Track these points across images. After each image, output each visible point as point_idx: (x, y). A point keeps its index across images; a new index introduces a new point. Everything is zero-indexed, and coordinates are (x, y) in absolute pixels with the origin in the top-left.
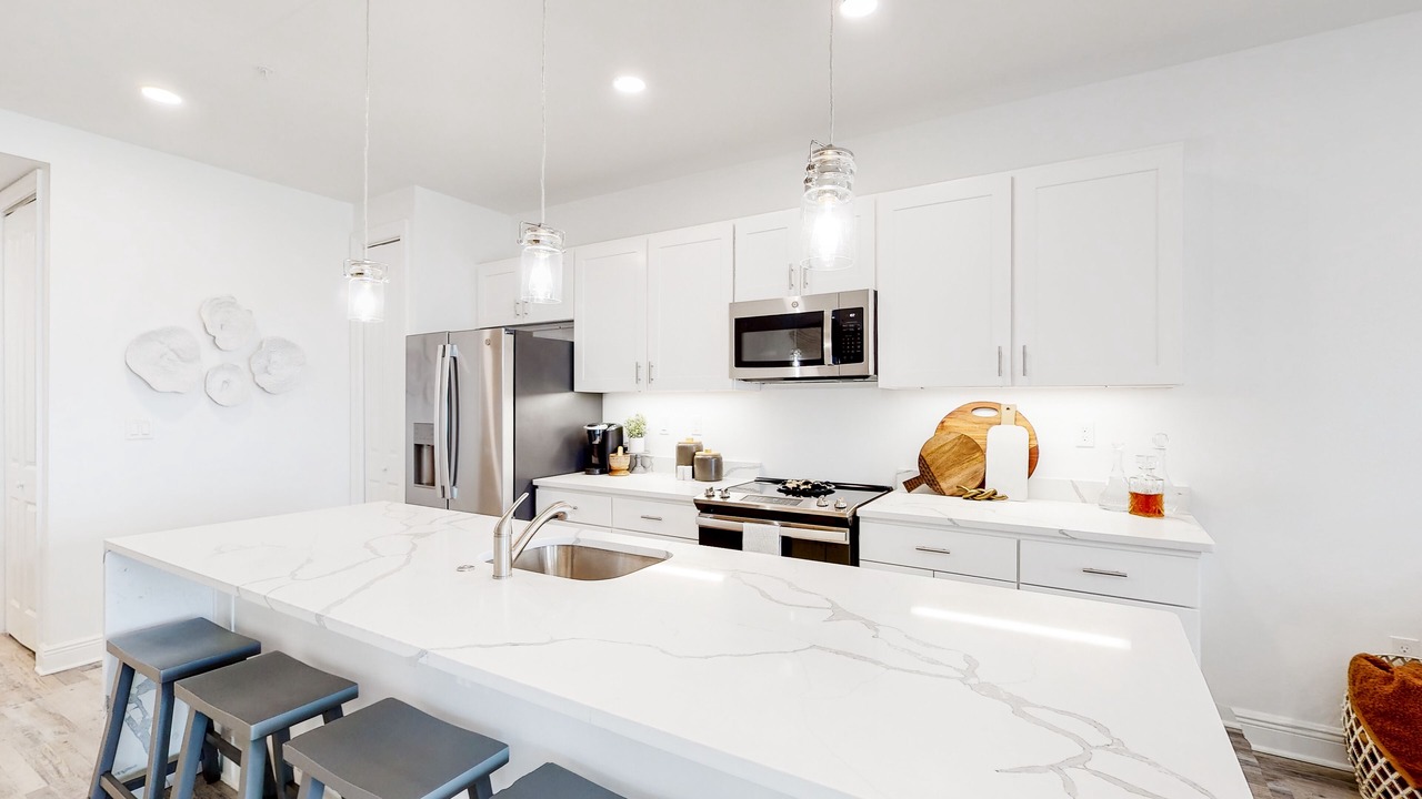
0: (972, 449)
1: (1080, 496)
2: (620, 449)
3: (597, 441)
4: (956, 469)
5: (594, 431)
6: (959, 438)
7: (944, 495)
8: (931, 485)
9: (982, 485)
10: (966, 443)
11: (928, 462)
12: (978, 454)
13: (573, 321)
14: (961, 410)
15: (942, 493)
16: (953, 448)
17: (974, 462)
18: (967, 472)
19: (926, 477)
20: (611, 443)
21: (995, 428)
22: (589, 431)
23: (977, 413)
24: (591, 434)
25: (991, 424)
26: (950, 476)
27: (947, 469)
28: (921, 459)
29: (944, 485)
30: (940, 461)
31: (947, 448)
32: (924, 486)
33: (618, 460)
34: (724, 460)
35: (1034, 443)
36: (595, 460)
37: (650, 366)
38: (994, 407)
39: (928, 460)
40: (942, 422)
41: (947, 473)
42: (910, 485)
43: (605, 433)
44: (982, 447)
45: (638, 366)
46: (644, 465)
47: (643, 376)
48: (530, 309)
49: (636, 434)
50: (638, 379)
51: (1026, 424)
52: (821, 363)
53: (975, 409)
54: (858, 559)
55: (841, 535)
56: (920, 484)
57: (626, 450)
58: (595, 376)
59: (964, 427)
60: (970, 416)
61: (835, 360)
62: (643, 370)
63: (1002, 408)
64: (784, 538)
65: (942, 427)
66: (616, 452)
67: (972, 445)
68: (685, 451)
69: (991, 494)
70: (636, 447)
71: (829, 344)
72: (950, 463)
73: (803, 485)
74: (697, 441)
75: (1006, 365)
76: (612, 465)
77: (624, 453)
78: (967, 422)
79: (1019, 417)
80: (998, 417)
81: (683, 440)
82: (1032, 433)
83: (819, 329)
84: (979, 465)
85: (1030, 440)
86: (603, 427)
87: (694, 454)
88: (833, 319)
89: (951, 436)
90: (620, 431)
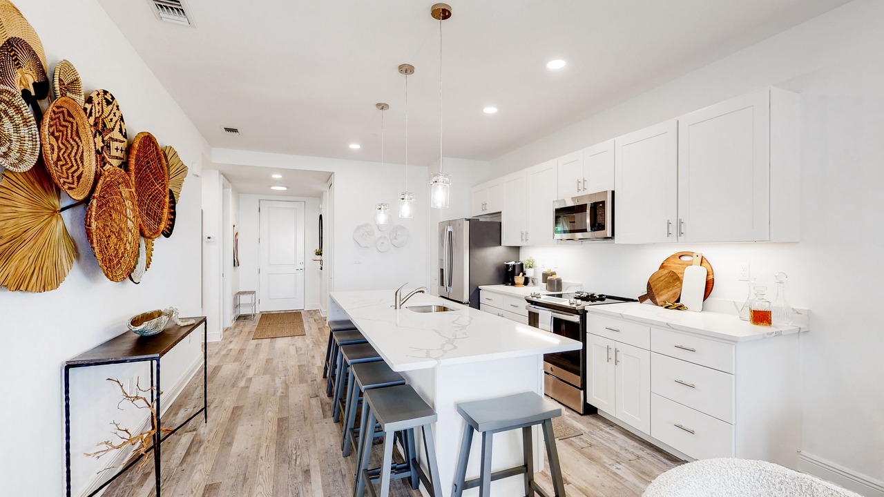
0: (675, 279)
1: (738, 311)
2: (521, 274)
3: (510, 269)
4: (665, 291)
5: (508, 264)
6: (669, 273)
8: (651, 299)
9: (678, 301)
10: (672, 276)
11: (652, 287)
12: (678, 283)
13: (501, 212)
14: (673, 256)
15: (656, 304)
16: (665, 279)
17: (676, 287)
18: (671, 293)
19: (650, 295)
20: (517, 271)
21: (688, 268)
22: (506, 264)
23: (683, 258)
24: (507, 266)
25: (688, 265)
26: (661, 295)
27: (661, 291)
28: (649, 284)
29: (658, 300)
30: (658, 286)
31: (662, 279)
32: (649, 300)
33: (519, 279)
34: (562, 281)
35: (710, 277)
36: (511, 280)
37: (527, 233)
38: (691, 254)
39: (652, 285)
40: (663, 264)
41: (661, 293)
42: (642, 299)
43: (514, 266)
44: (681, 278)
45: (522, 233)
46: (533, 282)
47: (524, 238)
48: (488, 207)
49: (530, 267)
50: (522, 240)
51: (707, 265)
52: (585, 231)
53: (681, 256)
54: (586, 332)
55: (576, 319)
56: (646, 299)
57: (524, 274)
58: (509, 238)
59: (674, 266)
60: (677, 260)
61: (591, 229)
62: (524, 235)
63: (695, 255)
64: (554, 318)
65: (662, 267)
66: (519, 275)
67: (675, 277)
68: (545, 276)
69: (681, 306)
70: (530, 273)
71: (588, 221)
72: (662, 288)
73: (585, 295)
74: (552, 271)
75: (673, 229)
76: (516, 281)
77: (523, 276)
78: (675, 263)
79: (704, 261)
80: (692, 261)
81: (546, 270)
82: (710, 270)
83: (584, 213)
84: (678, 290)
85: (707, 275)
86: (513, 263)
87: (549, 278)
88: (591, 208)
89: (666, 272)
90: (522, 265)
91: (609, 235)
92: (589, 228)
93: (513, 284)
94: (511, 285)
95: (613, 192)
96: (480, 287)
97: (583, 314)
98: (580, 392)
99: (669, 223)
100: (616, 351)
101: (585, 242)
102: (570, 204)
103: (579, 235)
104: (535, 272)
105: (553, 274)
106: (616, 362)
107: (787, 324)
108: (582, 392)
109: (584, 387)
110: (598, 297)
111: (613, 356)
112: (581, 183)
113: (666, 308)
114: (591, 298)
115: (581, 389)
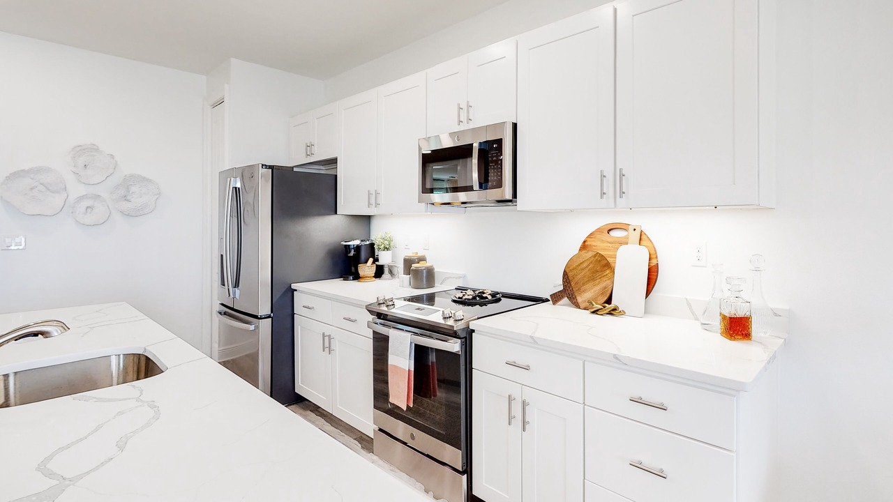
0: (603, 266)
1: (693, 313)
2: (371, 260)
3: (352, 253)
4: (589, 285)
5: (349, 245)
6: (595, 256)
7: (580, 308)
8: (570, 298)
9: (609, 301)
10: (600, 261)
11: (570, 278)
12: (608, 272)
13: (336, 159)
14: (599, 230)
15: (577, 306)
16: (589, 265)
17: (605, 279)
18: (598, 288)
19: (568, 292)
20: (363, 254)
21: (622, 248)
22: (346, 245)
23: (613, 233)
24: (347, 248)
25: (621, 244)
26: (584, 291)
27: (584, 284)
28: (565, 274)
29: (580, 299)
30: (579, 277)
31: (585, 265)
32: (566, 300)
33: (367, 269)
34: (436, 270)
35: (654, 262)
36: (353, 269)
37: (377, 193)
38: (623, 227)
39: (570, 274)
40: (584, 242)
41: (583, 288)
42: (556, 298)
43: (358, 248)
44: (612, 265)
45: (369, 194)
46: (391, 272)
47: (373, 201)
48: (315, 150)
49: (386, 249)
50: (369, 204)
51: (648, 243)
52: (469, 189)
53: (610, 230)
54: (471, 369)
55: (454, 346)
56: (563, 297)
57: (376, 260)
58: (350, 201)
59: (600, 246)
60: (605, 236)
61: (480, 187)
62: (373, 197)
63: (631, 229)
64: (416, 346)
65: (584, 246)
66: (366, 262)
67: (604, 262)
68: (408, 263)
69: (615, 310)
70: (384, 258)
71: (475, 175)
72: (586, 279)
73: (469, 295)
74: (420, 254)
75: (609, 188)
76: (361, 273)
77: (374, 262)
78: (603, 241)
79: (643, 237)
80: (627, 237)
81: (410, 254)
82: (652, 252)
83: (469, 159)
84: (608, 282)
85: (650, 259)
86: (357, 242)
87: (414, 266)
88: (480, 150)
89: (590, 254)
90: (372, 245)
91: (509, 196)
92: (476, 186)
93: (357, 277)
94: (354, 279)
95: (515, 126)
96: (294, 286)
97: (467, 338)
98: (461, 479)
99: (603, 176)
100: (524, 404)
101: (471, 210)
102: (447, 143)
103: (462, 196)
104: (393, 257)
105: (422, 259)
106: (524, 423)
107: (765, 333)
108: (465, 477)
109: (467, 470)
110: (490, 297)
111: (519, 414)
112: (464, 109)
113: (593, 312)
114: (479, 299)
115: (462, 473)
